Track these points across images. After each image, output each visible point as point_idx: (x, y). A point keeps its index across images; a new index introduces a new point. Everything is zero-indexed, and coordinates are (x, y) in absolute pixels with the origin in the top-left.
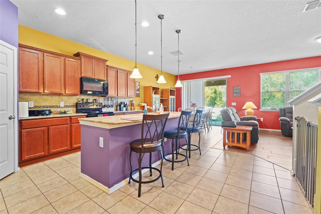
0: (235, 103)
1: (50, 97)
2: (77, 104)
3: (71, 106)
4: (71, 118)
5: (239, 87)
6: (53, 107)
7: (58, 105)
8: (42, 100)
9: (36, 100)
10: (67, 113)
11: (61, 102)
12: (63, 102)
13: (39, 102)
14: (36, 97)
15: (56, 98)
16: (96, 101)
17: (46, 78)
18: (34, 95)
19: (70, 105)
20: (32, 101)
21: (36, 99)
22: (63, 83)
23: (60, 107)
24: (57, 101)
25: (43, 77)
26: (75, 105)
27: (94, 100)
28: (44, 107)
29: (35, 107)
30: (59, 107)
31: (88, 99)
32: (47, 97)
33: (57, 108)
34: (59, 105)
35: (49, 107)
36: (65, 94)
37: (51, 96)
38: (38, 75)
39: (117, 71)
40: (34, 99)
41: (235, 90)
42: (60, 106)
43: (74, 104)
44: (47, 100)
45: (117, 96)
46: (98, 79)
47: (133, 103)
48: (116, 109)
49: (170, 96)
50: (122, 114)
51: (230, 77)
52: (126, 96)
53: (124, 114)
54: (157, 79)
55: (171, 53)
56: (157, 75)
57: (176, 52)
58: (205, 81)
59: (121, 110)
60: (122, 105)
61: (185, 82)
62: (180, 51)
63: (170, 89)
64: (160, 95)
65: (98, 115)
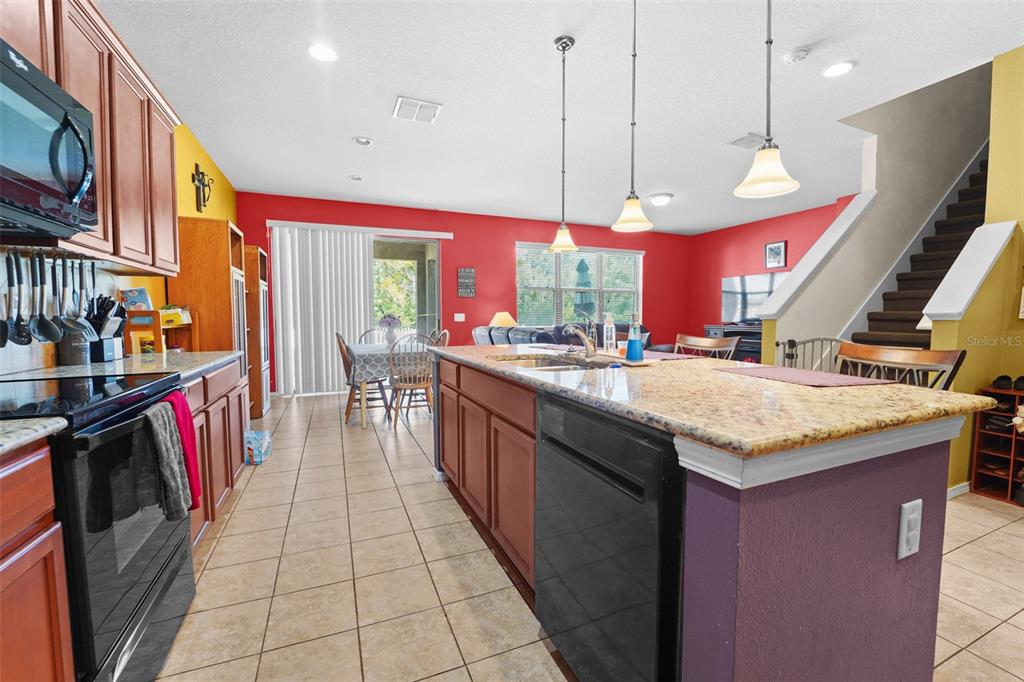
0: (463, 315)
5: (472, 270)
39: (110, 57)
41: (463, 277)
45: (112, 251)
46: (26, 62)
47: (144, 308)
48: (52, 351)
49: (261, 281)
50: (201, 379)
51: (452, 238)
52: (149, 260)
53: (204, 378)
54: (198, 188)
55: (400, 99)
56: (197, 166)
57: (420, 103)
58: (373, 238)
59: (107, 355)
60: (113, 323)
61: (287, 230)
62: (440, 107)
63: (260, 250)
64: (243, 273)
65: (149, 412)
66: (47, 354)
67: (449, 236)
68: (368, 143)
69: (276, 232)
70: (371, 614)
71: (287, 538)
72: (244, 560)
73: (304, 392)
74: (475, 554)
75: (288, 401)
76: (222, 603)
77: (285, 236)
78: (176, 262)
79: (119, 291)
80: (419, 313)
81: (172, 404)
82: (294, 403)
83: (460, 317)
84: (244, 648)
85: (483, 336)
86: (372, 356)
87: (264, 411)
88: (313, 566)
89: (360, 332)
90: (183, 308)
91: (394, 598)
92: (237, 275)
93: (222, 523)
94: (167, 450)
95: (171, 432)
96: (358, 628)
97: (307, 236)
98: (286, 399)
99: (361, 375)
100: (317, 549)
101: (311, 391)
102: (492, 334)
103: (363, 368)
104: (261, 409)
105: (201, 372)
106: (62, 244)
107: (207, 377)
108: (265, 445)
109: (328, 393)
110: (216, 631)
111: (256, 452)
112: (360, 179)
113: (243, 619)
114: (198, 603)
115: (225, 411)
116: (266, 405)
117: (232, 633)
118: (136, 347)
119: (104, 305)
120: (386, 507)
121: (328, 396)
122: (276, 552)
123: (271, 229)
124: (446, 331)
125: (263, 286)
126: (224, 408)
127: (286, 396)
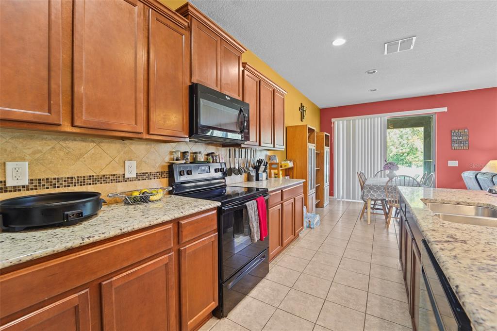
0: (457, 162)
1: (92, 145)
2: (171, 167)
3: (155, 175)
4: (178, 223)
5: (466, 130)
6: (103, 179)
7: (119, 172)
8: (62, 154)
9: (38, 156)
10: (152, 198)
11: (127, 163)
12: (134, 163)
13: (51, 162)
14: (41, 146)
15: (113, 149)
16: (213, 157)
17: (81, 64)
18: (31, 138)
19: (154, 171)
20: (24, 160)
21: (41, 152)
22: (141, 96)
23: (124, 179)
24: (117, 159)
25: (69, 61)
26: (167, 170)
27: (208, 155)
28: (70, 181)
29: (36, 183)
30: (121, 179)
31: (195, 153)
32: (84, 144)
33: (114, 184)
34: (121, 172)
35: (90, 181)
36: (148, 137)
37: (97, 140)
38: (49, 48)
39: (260, 82)
40: (30, 151)
41: (457, 136)
42: (126, 176)
43: (163, 167)
44: (82, 155)
45: (258, 145)
46: (230, 97)
47: (275, 162)
48: (247, 176)
49: (325, 147)
50: (280, 191)
51: (446, 111)
52: (272, 146)
53: (282, 191)
54: (301, 112)
55: (386, 45)
56: (301, 104)
57: (400, 41)
58: (386, 118)
59: (260, 178)
60: (262, 168)
61: (341, 122)
62: (414, 38)
63: (325, 133)
64: (315, 145)
65: (247, 204)
66: (245, 177)
67: (445, 109)
68: (375, 72)
69: (336, 123)
70: (324, 321)
71: (308, 266)
72: (290, 267)
73: (346, 199)
74: (400, 327)
75: (339, 202)
76: (275, 280)
77: (339, 125)
78: (284, 145)
79: (268, 156)
80: (425, 160)
81: (257, 201)
82: (341, 204)
83: (453, 163)
84: (273, 302)
85: (470, 178)
86: (375, 186)
87: (325, 205)
88: (311, 283)
89: (377, 170)
90: (290, 161)
91: (339, 321)
92: (311, 147)
93: (289, 249)
94: (252, 217)
95: (255, 211)
96: (315, 324)
97: (350, 123)
98: (338, 201)
99: (368, 196)
100: (317, 277)
101: (350, 199)
102: (478, 177)
103: (369, 192)
104: (323, 204)
105: (281, 188)
106: (242, 146)
107: (283, 190)
108: (316, 221)
109: (359, 201)
110: (269, 290)
111: (311, 223)
112: (375, 90)
113: (278, 290)
114: (269, 276)
115: (294, 204)
116: (326, 203)
117: (273, 294)
118: (273, 175)
119: (260, 162)
120: (359, 272)
121: (359, 203)
122: (301, 270)
123: (334, 123)
124: (433, 173)
125: (327, 149)
126: (292, 203)
127: (338, 199)
